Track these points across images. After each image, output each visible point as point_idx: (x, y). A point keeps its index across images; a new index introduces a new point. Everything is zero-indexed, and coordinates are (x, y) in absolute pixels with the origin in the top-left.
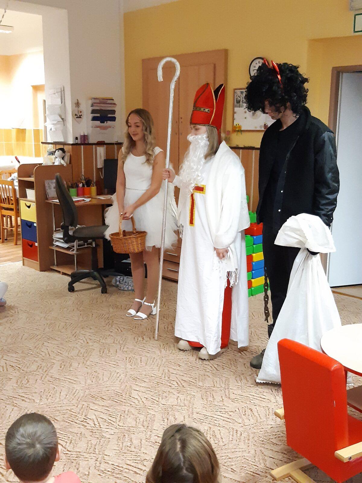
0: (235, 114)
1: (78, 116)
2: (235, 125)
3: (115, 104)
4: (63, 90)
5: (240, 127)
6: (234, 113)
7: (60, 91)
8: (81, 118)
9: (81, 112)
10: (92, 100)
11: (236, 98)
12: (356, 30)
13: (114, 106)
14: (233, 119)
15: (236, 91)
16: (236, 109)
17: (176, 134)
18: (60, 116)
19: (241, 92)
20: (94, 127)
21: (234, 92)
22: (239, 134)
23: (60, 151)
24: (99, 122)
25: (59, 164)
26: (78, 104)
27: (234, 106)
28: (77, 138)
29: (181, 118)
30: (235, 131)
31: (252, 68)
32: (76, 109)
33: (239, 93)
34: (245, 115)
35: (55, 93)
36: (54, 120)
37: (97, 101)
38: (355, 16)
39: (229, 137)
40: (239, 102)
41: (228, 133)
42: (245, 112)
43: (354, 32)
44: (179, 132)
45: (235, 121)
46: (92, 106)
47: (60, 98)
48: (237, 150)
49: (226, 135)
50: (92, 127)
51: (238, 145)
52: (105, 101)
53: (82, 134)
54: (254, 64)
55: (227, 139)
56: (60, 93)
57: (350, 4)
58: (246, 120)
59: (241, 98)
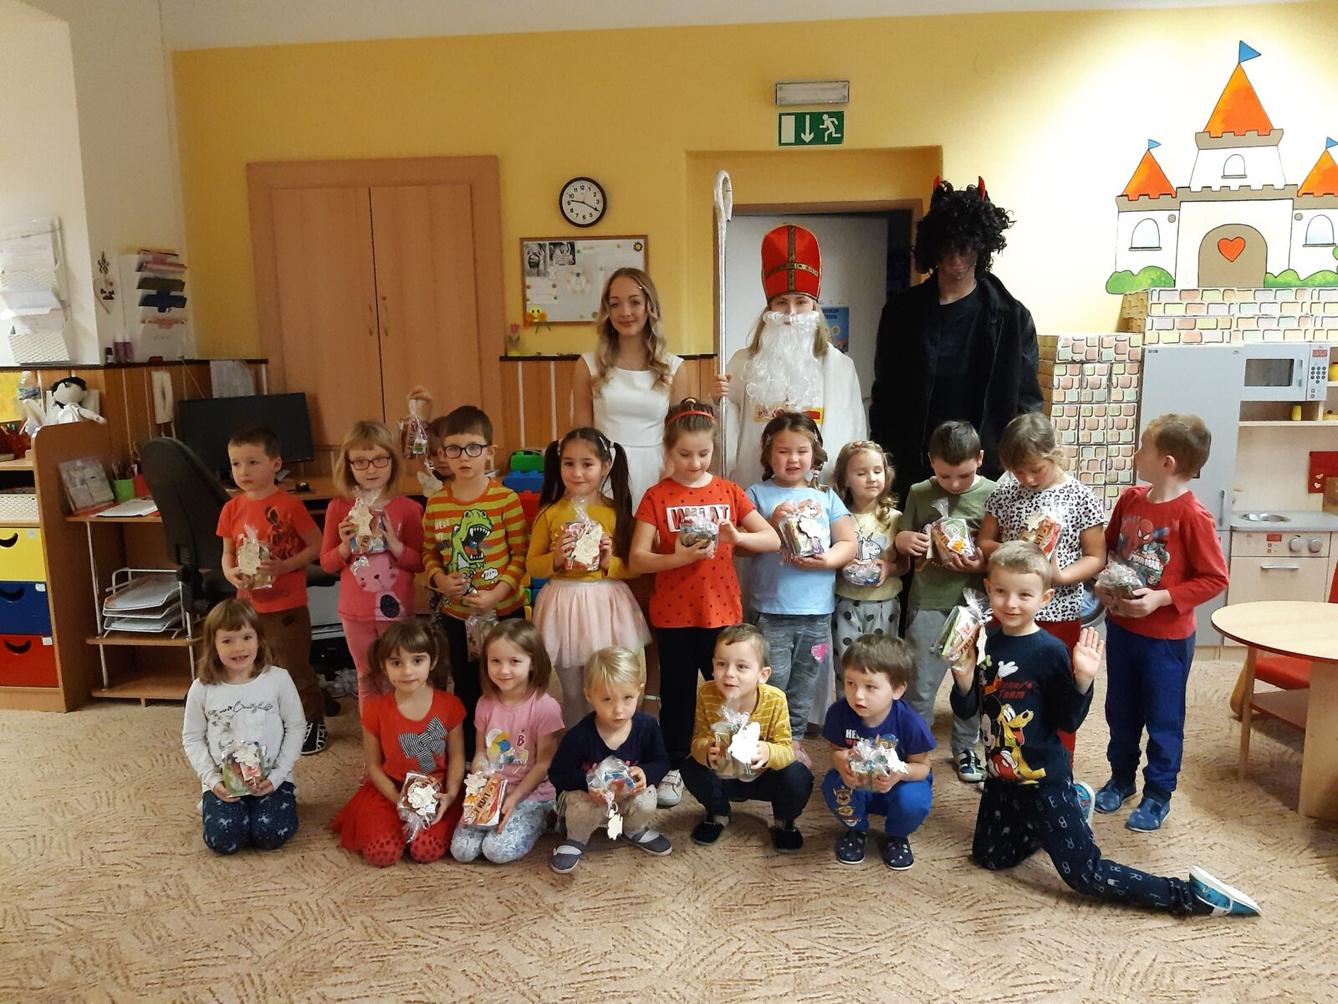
0: (528, 291)
1: (106, 295)
2: (529, 311)
3: (182, 266)
4: (57, 226)
5: (543, 316)
6: (525, 287)
7: (49, 229)
8: (112, 298)
9: (111, 284)
10: (139, 253)
11: (527, 257)
12: (783, 142)
13: (182, 269)
14: (525, 300)
15: (525, 243)
16: (529, 280)
17: (371, 333)
18: (57, 295)
19: (540, 245)
20: (150, 322)
21: (522, 245)
22: (544, 330)
24: (156, 309)
25: (77, 420)
26: (103, 265)
27: (524, 274)
28: (108, 351)
29: (384, 299)
30: (532, 324)
31: (566, 198)
32: (102, 275)
33: (534, 246)
34: (554, 292)
35: (28, 236)
36: (30, 307)
37: (150, 258)
38: (780, 116)
39: (518, 339)
40: (535, 265)
41: (515, 328)
42: (554, 286)
43: (781, 144)
44: (378, 330)
45: (528, 303)
46: (139, 269)
47: (50, 248)
48: (542, 363)
49: (509, 332)
50: (144, 322)
51: (539, 353)
52: (162, 257)
53: (120, 340)
54: (570, 190)
55: (513, 342)
56: (49, 236)
57: (775, 94)
58: (557, 302)
59: (541, 258)
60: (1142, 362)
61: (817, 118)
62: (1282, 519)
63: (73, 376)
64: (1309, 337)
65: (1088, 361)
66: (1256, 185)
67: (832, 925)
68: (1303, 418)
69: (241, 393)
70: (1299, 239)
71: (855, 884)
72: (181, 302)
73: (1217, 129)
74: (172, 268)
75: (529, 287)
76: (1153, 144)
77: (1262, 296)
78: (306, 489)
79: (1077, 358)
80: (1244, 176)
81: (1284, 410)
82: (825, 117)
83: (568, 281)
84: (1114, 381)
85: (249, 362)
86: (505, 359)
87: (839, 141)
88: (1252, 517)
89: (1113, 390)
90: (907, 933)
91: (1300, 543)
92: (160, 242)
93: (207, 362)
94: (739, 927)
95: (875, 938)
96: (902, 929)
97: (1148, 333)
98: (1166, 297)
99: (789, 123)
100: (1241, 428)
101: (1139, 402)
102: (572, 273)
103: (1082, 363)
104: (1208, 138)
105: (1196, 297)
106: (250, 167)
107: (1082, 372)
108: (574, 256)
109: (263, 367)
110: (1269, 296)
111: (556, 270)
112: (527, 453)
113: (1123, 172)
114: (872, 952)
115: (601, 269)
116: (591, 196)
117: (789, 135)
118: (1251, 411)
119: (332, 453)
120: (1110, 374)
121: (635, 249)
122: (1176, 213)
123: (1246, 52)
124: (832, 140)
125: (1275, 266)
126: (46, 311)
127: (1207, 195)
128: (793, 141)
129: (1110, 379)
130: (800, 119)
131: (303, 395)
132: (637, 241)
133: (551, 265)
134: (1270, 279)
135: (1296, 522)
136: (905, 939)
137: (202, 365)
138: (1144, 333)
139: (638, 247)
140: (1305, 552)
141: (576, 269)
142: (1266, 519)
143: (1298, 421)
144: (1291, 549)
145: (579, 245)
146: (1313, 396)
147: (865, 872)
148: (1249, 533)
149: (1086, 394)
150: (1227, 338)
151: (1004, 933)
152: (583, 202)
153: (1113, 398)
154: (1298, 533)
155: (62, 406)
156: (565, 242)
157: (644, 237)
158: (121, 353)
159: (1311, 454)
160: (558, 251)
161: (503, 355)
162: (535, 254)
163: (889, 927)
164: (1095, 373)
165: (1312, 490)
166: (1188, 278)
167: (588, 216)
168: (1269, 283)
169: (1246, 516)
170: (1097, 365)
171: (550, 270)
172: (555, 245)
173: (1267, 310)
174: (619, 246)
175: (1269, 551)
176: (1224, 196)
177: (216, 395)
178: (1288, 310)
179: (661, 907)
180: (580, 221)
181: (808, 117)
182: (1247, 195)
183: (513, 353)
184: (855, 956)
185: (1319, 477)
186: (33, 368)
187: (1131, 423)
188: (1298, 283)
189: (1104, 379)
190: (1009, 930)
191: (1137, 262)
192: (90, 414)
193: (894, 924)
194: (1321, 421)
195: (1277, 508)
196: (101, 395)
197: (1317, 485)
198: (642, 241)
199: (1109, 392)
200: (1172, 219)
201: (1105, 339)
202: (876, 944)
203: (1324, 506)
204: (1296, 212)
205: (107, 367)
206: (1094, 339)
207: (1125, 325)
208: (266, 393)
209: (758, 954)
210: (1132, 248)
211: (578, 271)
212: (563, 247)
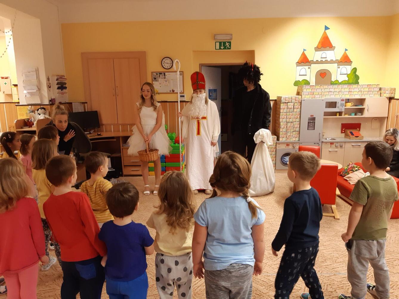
1: (49, 87)
3: (66, 79)
4: (37, 70)
7: (35, 70)
8: (51, 88)
9: (50, 84)
10: (57, 76)
11: (153, 77)
13: (66, 80)
15: (153, 73)
16: (154, 82)
17: (114, 96)
18: (38, 87)
21: (152, 74)
22: (158, 95)
23: (43, 110)
24: (61, 90)
26: (48, 79)
27: (152, 81)
28: (50, 101)
29: (117, 87)
31: (163, 62)
32: (48, 82)
33: (155, 74)
35: (30, 72)
36: (31, 90)
37: (59, 77)
38: (216, 42)
40: (155, 79)
42: (160, 84)
43: (216, 49)
44: (116, 95)
46: (57, 80)
47: (35, 76)
50: (58, 93)
52: (61, 77)
53: (53, 98)
54: (164, 60)
56: (35, 72)
57: (214, 36)
58: (161, 88)
59: (157, 77)
60: (301, 103)
61: (225, 43)
62: (334, 139)
63: (42, 107)
64: (341, 96)
65: (289, 103)
66: (329, 60)
68: (339, 116)
69: (80, 111)
70: (339, 73)
72: (66, 88)
73: (320, 47)
74: (64, 80)
76: (304, 50)
77: (330, 87)
78: (100, 135)
79: (286, 102)
80: (326, 58)
81: (335, 114)
82: (226, 43)
83: (164, 83)
84: (295, 107)
85: (83, 103)
87: (230, 49)
88: (327, 139)
89: (295, 109)
91: (338, 145)
92: (61, 73)
93: (71, 103)
97: (303, 96)
98: (307, 87)
99: (218, 44)
100: (324, 118)
101: (301, 112)
102: (165, 81)
103: (287, 103)
104: (317, 49)
105: (314, 87)
106: (82, 54)
107: (287, 105)
108: (165, 76)
109: (86, 104)
110: (331, 86)
111: (161, 80)
113: (297, 57)
115: (172, 80)
116: (169, 61)
117: (218, 47)
118: (326, 114)
119: (104, 126)
120: (294, 106)
121: (180, 75)
122: (310, 67)
123: (327, 28)
124: (228, 49)
125: (333, 79)
126: (35, 91)
127: (317, 62)
128: (219, 49)
129: (294, 107)
130: (220, 43)
131: (97, 111)
133: (159, 79)
134: (332, 82)
135: (338, 140)
137: (70, 104)
138: (302, 96)
140: (339, 147)
141: (165, 80)
142: (331, 139)
143: (338, 116)
144: (336, 146)
145: (166, 74)
146: (341, 110)
148: (326, 143)
149: (288, 110)
150: (321, 97)
152: (167, 63)
153: (295, 111)
154: (337, 142)
155: (40, 115)
156: (163, 73)
157: (183, 72)
158: (53, 101)
159: (342, 124)
160: (161, 75)
162: (155, 76)
164: (290, 105)
165: (342, 132)
166: (313, 82)
167: (168, 66)
168: (332, 83)
169: (326, 139)
170: (291, 103)
172: (160, 74)
173: (331, 90)
174: (176, 74)
175: (331, 147)
176: (321, 62)
177: (74, 112)
178: (336, 90)
180: (166, 68)
181: (222, 43)
182: (327, 62)
185: (344, 129)
186: (31, 105)
187: (299, 116)
188: (339, 83)
189: (293, 107)
191: (301, 79)
192: (47, 116)
194: (343, 116)
195: (333, 137)
196: (49, 112)
197: (343, 131)
198: (182, 73)
199: (294, 110)
200: (309, 68)
201: (293, 97)
203: (345, 136)
204: (338, 66)
205: (51, 105)
206: (290, 97)
207: (298, 94)
208: (87, 111)
210: (300, 75)
211: (166, 80)
212: (162, 74)
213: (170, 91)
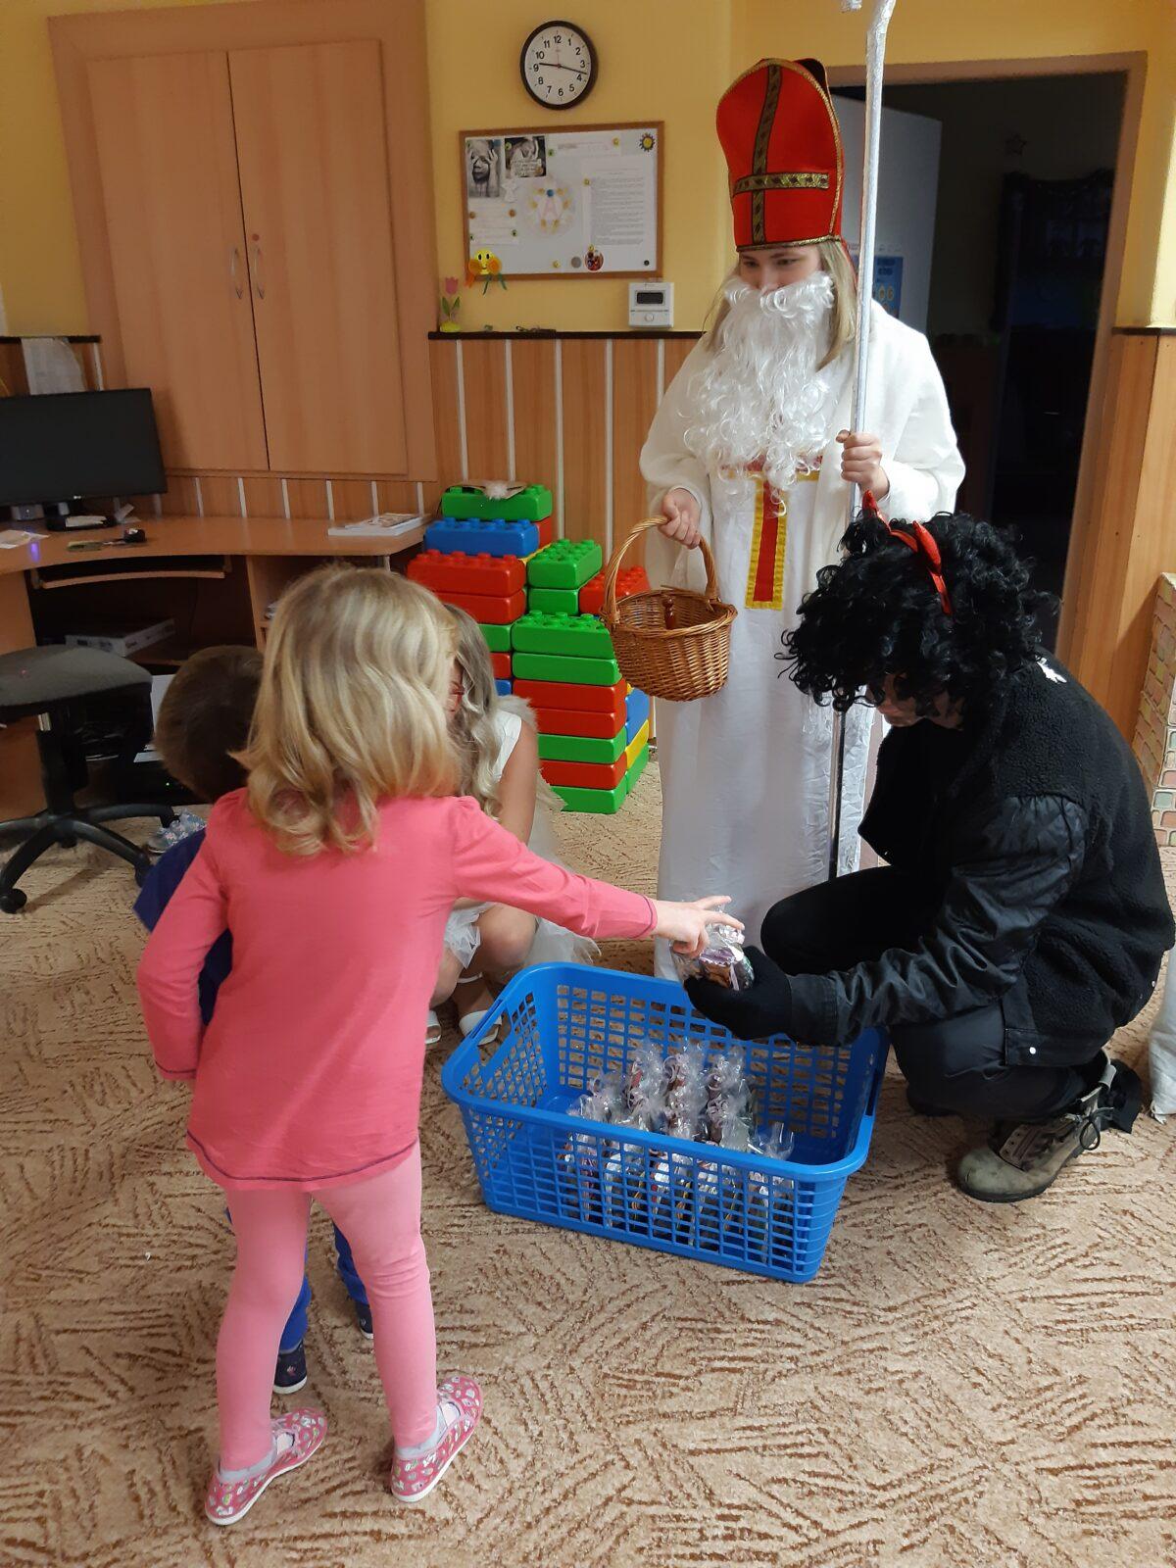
0: (472, 222)
2: (474, 256)
5: (494, 264)
6: (467, 216)
11: (469, 164)
14: (467, 238)
15: (467, 139)
16: (473, 204)
17: (240, 298)
22: (496, 288)
29: (256, 237)
30: (479, 278)
31: (530, 60)
33: (479, 144)
34: (513, 222)
39: (458, 301)
40: (482, 178)
41: (452, 285)
42: (512, 213)
44: (249, 291)
45: (471, 242)
48: (492, 343)
49: (443, 293)
51: (491, 327)
54: (537, 45)
55: (447, 309)
58: (515, 240)
59: (493, 165)
67: (807, 1450)
69: (66, 387)
71: (866, 1346)
75: (472, 216)
83: (535, 205)
85: (73, 340)
86: (436, 336)
90: (943, 1490)
93: (17, 341)
94: (634, 1432)
95: (882, 1497)
96: (935, 1478)
102: (541, 191)
106: (53, 24)
108: (544, 160)
109: (95, 346)
111: (514, 186)
112: (467, 489)
114: (864, 1535)
115: (587, 183)
116: (569, 51)
121: (642, 145)
131: (147, 392)
132: (643, 132)
133: (508, 177)
136: (937, 1507)
137: (12, 346)
139: (647, 143)
141: (546, 183)
145: (552, 140)
147: (891, 1316)
151: (1134, 1516)
152: (559, 66)
156: (530, 137)
157: (658, 125)
160: (518, 153)
161: (434, 330)
162: (483, 159)
163: (912, 1468)
167: (566, 90)
171: (506, 184)
172: (514, 142)
174: (615, 142)
177: (33, 392)
179: (509, 1360)
180: (553, 98)
183: (449, 328)
184: (832, 1542)
190: (1145, 1506)
193: (925, 1461)
198: (653, 132)
202: (879, 1513)
208: (102, 389)
209: (652, 1510)
211: (548, 186)
212: (526, 147)
213: (575, 262)
